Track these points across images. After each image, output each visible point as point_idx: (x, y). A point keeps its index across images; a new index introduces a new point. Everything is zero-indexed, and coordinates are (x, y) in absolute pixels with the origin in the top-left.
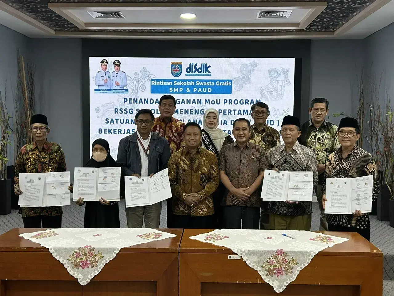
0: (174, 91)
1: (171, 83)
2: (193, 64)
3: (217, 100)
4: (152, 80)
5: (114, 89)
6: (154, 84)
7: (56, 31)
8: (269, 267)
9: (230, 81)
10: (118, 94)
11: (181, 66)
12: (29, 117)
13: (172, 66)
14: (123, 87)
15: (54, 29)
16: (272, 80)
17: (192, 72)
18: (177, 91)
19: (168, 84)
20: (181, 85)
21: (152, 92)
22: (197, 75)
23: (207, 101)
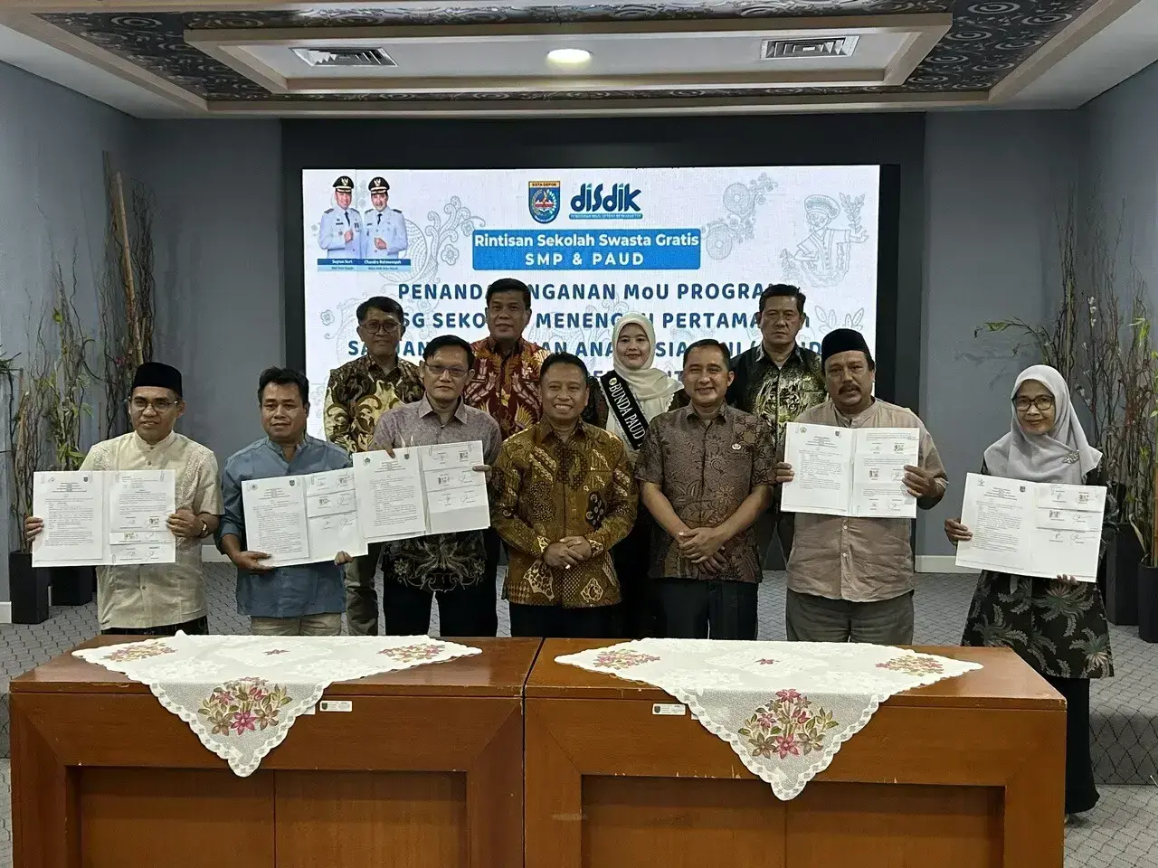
0: (539, 263)
1: (531, 239)
2: (590, 186)
3: (659, 286)
4: (476, 233)
5: (372, 260)
6: (481, 242)
7: (208, 99)
8: (760, 734)
9: (696, 233)
10: (383, 272)
11: (557, 191)
12: (138, 337)
13: (532, 192)
14: (397, 253)
15: (205, 94)
16: (816, 229)
17: (588, 210)
18: (548, 263)
19: (520, 242)
20: (557, 245)
21: (477, 266)
22: (601, 217)
23: (631, 291)
